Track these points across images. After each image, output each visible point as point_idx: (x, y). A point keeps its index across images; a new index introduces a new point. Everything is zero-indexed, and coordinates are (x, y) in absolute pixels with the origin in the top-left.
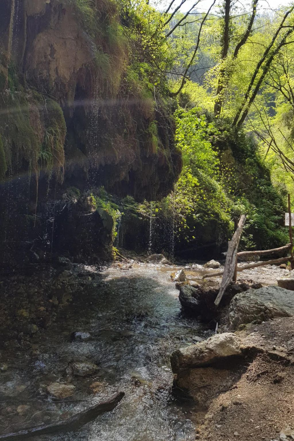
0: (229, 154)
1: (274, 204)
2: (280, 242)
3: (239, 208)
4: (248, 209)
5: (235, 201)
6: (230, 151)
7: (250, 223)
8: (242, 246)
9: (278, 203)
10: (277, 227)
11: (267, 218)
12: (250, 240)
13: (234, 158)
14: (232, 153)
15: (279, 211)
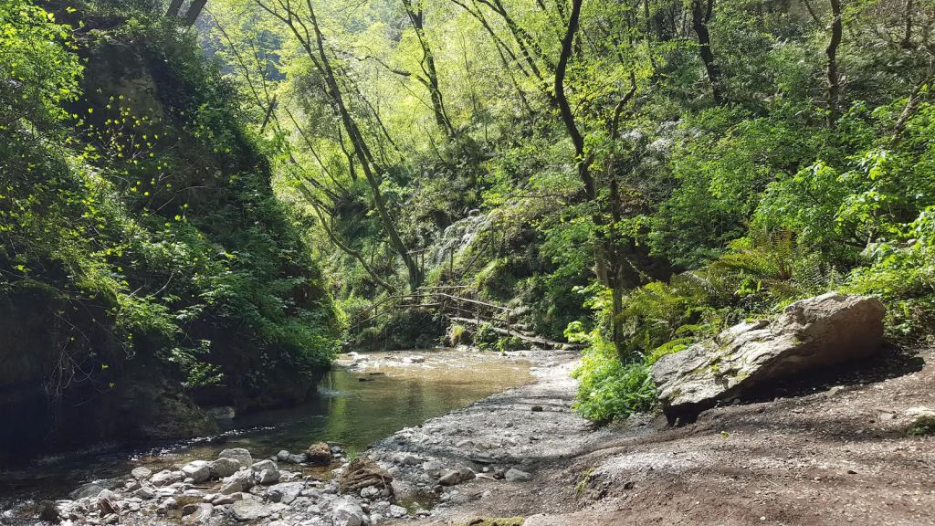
0: (146, 91)
1: (281, 247)
2: (299, 354)
3: (165, 251)
4: (200, 257)
5: (153, 228)
6: (147, 82)
7: (204, 302)
8: (169, 382)
9: (292, 243)
10: (290, 312)
11: (260, 287)
12: (200, 357)
13: (160, 106)
14: (155, 90)
15: (295, 265)
